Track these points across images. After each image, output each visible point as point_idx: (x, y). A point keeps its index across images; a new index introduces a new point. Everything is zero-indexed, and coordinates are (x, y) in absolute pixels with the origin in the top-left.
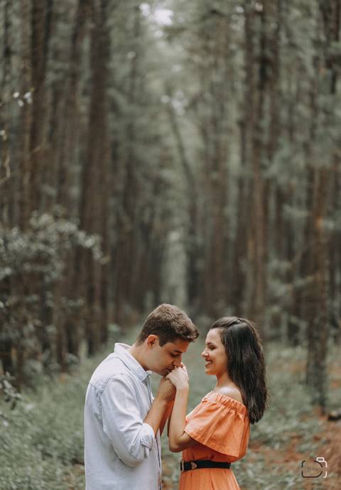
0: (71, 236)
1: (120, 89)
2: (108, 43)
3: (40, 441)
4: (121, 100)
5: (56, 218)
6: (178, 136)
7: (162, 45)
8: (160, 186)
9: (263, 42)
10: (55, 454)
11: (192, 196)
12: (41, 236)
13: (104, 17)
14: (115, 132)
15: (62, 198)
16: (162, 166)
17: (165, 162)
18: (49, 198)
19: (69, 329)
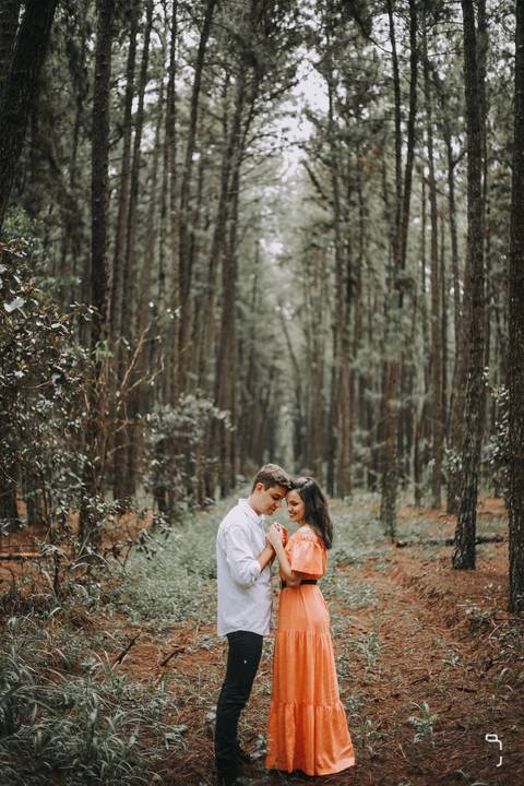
0: (208, 411)
1: (245, 302)
2: (236, 267)
3: (186, 561)
4: (246, 310)
5: (198, 397)
6: (287, 336)
7: (275, 269)
8: (274, 372)
9: (350, 268)
10: (197, 571)
11: (298, 381)
12: (187, 410)
13: (233, 249)
14: (241, 333)
15: (202, 382)
16: (275, 358)
17: (278, 354)
18: (192, 381)
19: (207, 478)
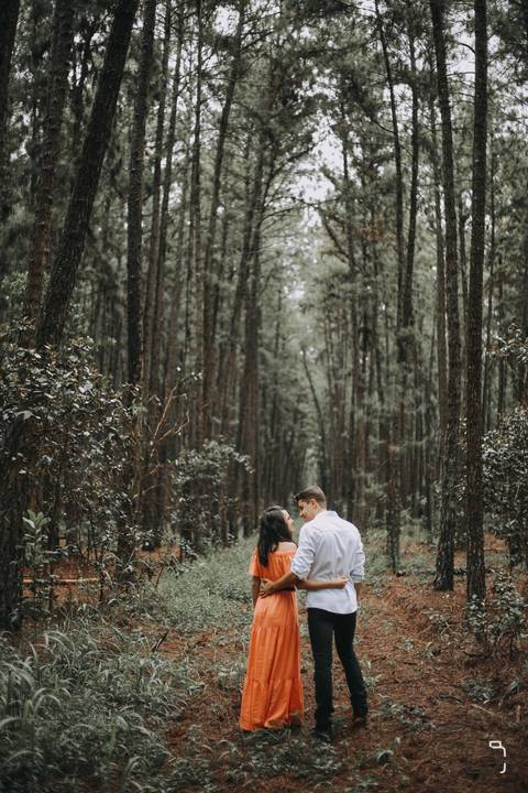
0: (230, 455)
1: (268, 349)
2: (259, 312)
3: (208, 585)
4: (269, 355)
5: (220, 443)
6: (310, 381)
7: (299, 315)
8: (298, 415)
10: (217, 592)
11: (321, 424)
12: (210, 455)
13: (255, 300)
14: (264, 378)
15: (224, 428)
16: (299, 401)
17: (301, 398)
18: (217, 424)
19: (231, 516)
